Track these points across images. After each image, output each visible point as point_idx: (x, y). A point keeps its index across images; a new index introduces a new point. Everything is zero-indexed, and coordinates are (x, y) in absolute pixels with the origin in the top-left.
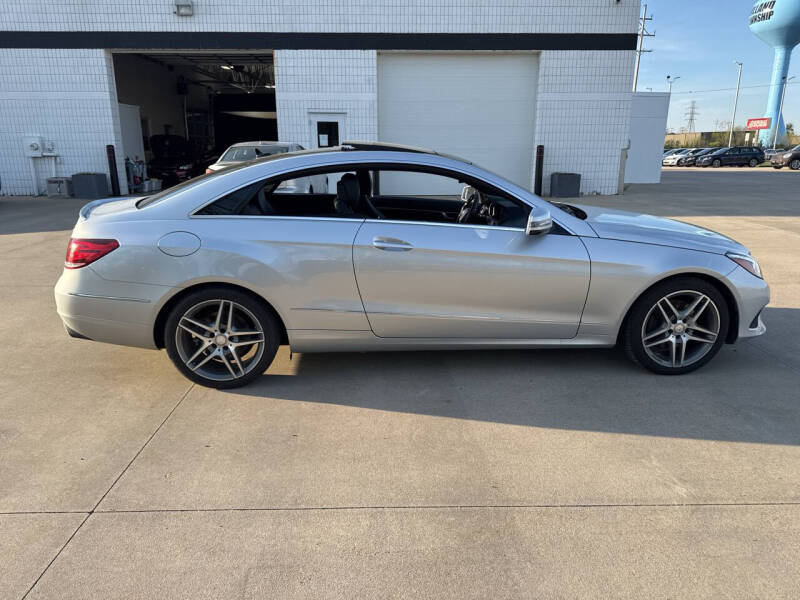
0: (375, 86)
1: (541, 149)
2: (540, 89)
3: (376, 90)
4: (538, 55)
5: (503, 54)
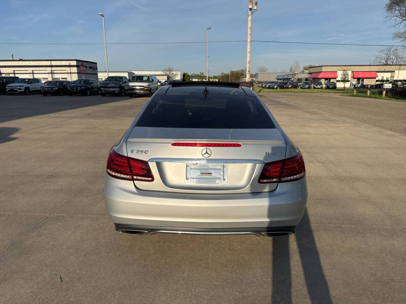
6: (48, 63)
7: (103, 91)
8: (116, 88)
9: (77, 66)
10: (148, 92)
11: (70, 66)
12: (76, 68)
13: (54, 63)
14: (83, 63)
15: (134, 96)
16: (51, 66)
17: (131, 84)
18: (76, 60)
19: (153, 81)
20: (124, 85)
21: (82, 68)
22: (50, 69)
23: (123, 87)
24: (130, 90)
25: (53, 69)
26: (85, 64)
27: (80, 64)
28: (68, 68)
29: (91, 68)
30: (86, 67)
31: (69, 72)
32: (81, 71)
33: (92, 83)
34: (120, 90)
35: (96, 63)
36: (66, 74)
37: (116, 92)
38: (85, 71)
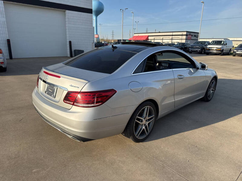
0: (4, 15)
1: (70, 42)
2: (67, 23)
3: (5, 17)
4: (64, 11)
5: (53, 10)
6: (171, 34)
7: (190, 50)
8: (199, 48)
9: (186, 35)
10: (220, 52)
11: (182, 35)
12: (185, 36)
13: (174, 34)
14: (190, 33)
15: (210, 54)
16: (172, 35)
17: (209, 46)
18: (187, 32)
19: (226, 44)
20: (205, 47)
21: (189, 36)
22: (171, 37)
23: (204, 48)
24: (207, 50)
25: (173, 37)
26: (192, 34)
27: (188, 34)
28: (181, 36)
29: (195, 36)
30: (192, 36)
31: (181, 39)
32: (188, 38)
33: (186, 45)
34: (201, 50)
35: (198, 33)
36: (179, 40)
37: (198, 51)
38: (191, 38)
